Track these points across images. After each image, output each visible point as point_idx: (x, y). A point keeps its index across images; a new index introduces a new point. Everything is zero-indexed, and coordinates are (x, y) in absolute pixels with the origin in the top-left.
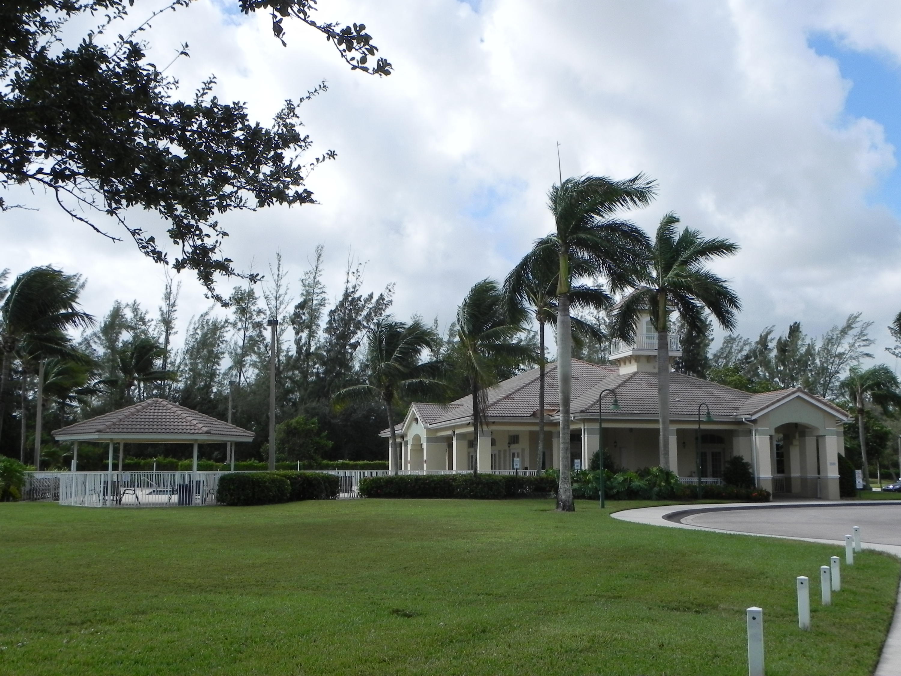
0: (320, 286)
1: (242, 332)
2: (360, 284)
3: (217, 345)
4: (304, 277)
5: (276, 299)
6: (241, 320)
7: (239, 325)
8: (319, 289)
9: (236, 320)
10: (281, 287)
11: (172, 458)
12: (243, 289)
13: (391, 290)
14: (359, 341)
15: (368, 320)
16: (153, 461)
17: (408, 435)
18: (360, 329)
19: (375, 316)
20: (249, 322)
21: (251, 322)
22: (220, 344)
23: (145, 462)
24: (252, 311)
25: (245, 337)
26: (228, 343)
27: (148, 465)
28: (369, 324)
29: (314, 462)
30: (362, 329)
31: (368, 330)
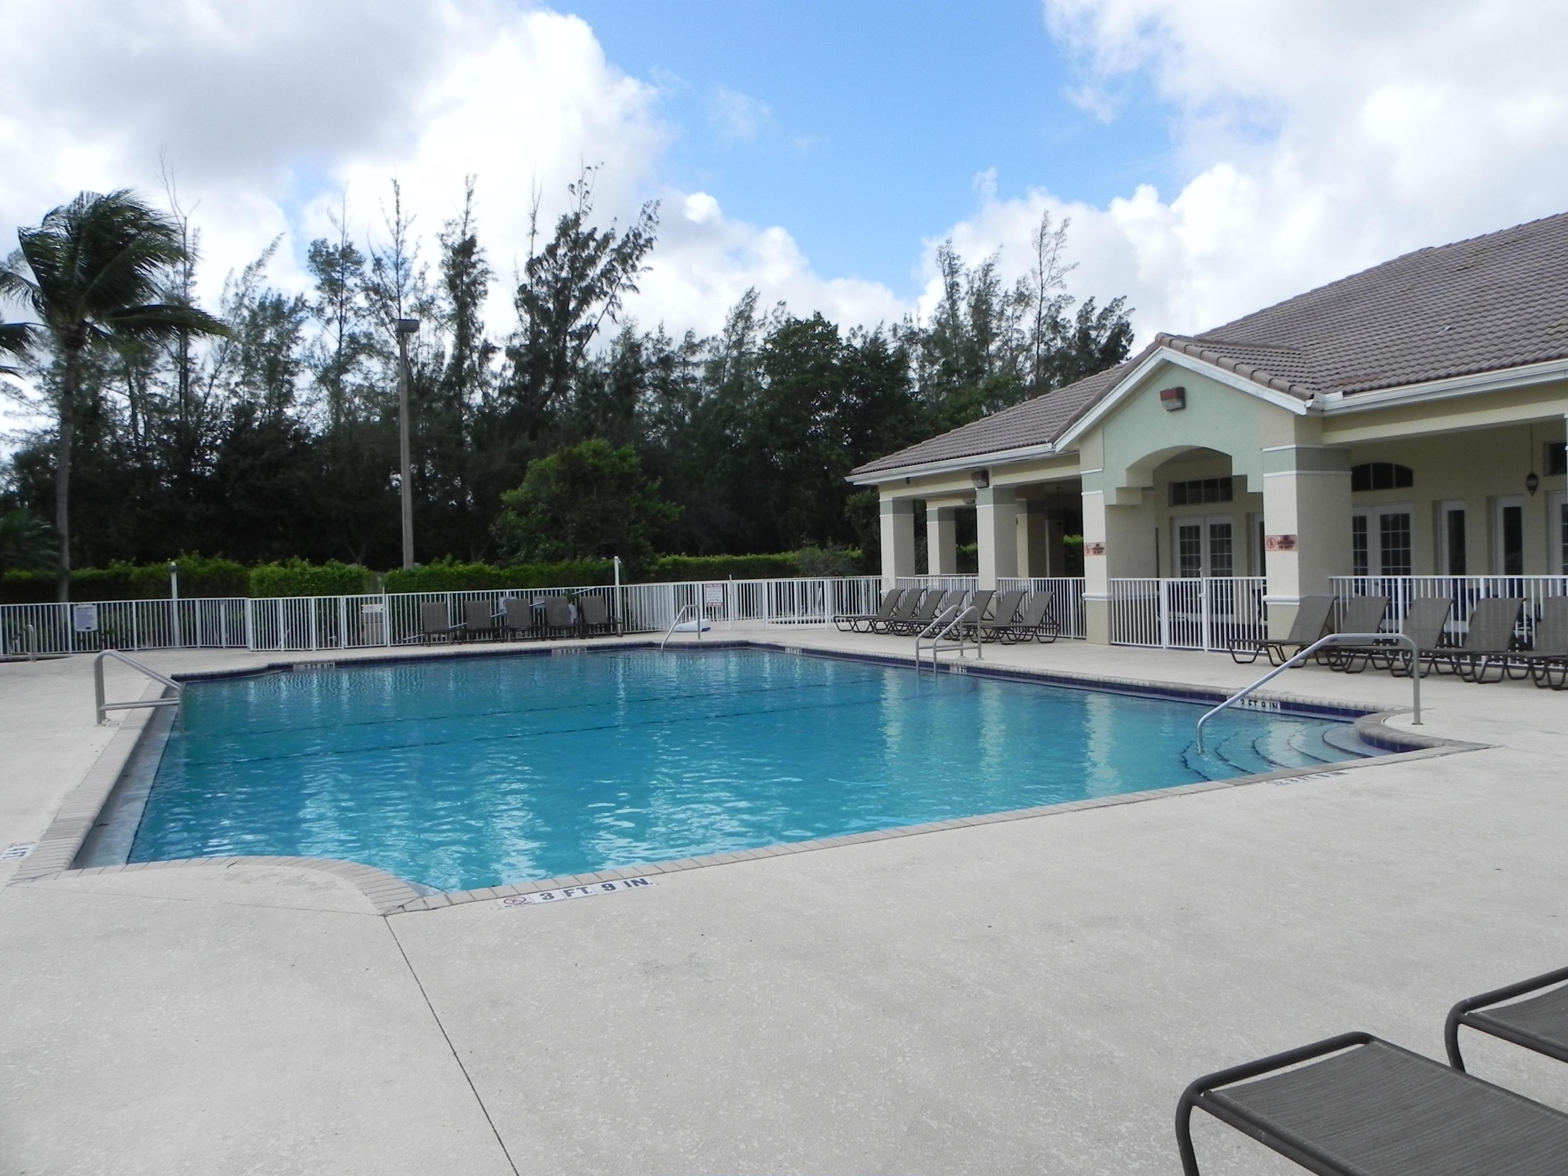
1: (335, 325)
2: (587, 210)
3: (285, 348)
4: (444, 231)
5: (397, 267)
6: (331, 302)
7: (329, 311)
9: (321, 303)
10: (405, 244)
11: (225, 557)
12: (330, 243)
13: (654, 217)
14: (594, 322)
15: (608, 279)
16: (167, 568)
17: (1081, 458)
18: (594, 297)
19: (624, 270)
20: (348, 307)
21: (352, 308)
22: (293, 346)
23: (142, 572)
24: (353, 285)
25: (341, 335)
26: (307, 344)
27: (152, 580)
28: (614, 287)
29: (648, 560)
30: (599, 297)
31: (611, 299)
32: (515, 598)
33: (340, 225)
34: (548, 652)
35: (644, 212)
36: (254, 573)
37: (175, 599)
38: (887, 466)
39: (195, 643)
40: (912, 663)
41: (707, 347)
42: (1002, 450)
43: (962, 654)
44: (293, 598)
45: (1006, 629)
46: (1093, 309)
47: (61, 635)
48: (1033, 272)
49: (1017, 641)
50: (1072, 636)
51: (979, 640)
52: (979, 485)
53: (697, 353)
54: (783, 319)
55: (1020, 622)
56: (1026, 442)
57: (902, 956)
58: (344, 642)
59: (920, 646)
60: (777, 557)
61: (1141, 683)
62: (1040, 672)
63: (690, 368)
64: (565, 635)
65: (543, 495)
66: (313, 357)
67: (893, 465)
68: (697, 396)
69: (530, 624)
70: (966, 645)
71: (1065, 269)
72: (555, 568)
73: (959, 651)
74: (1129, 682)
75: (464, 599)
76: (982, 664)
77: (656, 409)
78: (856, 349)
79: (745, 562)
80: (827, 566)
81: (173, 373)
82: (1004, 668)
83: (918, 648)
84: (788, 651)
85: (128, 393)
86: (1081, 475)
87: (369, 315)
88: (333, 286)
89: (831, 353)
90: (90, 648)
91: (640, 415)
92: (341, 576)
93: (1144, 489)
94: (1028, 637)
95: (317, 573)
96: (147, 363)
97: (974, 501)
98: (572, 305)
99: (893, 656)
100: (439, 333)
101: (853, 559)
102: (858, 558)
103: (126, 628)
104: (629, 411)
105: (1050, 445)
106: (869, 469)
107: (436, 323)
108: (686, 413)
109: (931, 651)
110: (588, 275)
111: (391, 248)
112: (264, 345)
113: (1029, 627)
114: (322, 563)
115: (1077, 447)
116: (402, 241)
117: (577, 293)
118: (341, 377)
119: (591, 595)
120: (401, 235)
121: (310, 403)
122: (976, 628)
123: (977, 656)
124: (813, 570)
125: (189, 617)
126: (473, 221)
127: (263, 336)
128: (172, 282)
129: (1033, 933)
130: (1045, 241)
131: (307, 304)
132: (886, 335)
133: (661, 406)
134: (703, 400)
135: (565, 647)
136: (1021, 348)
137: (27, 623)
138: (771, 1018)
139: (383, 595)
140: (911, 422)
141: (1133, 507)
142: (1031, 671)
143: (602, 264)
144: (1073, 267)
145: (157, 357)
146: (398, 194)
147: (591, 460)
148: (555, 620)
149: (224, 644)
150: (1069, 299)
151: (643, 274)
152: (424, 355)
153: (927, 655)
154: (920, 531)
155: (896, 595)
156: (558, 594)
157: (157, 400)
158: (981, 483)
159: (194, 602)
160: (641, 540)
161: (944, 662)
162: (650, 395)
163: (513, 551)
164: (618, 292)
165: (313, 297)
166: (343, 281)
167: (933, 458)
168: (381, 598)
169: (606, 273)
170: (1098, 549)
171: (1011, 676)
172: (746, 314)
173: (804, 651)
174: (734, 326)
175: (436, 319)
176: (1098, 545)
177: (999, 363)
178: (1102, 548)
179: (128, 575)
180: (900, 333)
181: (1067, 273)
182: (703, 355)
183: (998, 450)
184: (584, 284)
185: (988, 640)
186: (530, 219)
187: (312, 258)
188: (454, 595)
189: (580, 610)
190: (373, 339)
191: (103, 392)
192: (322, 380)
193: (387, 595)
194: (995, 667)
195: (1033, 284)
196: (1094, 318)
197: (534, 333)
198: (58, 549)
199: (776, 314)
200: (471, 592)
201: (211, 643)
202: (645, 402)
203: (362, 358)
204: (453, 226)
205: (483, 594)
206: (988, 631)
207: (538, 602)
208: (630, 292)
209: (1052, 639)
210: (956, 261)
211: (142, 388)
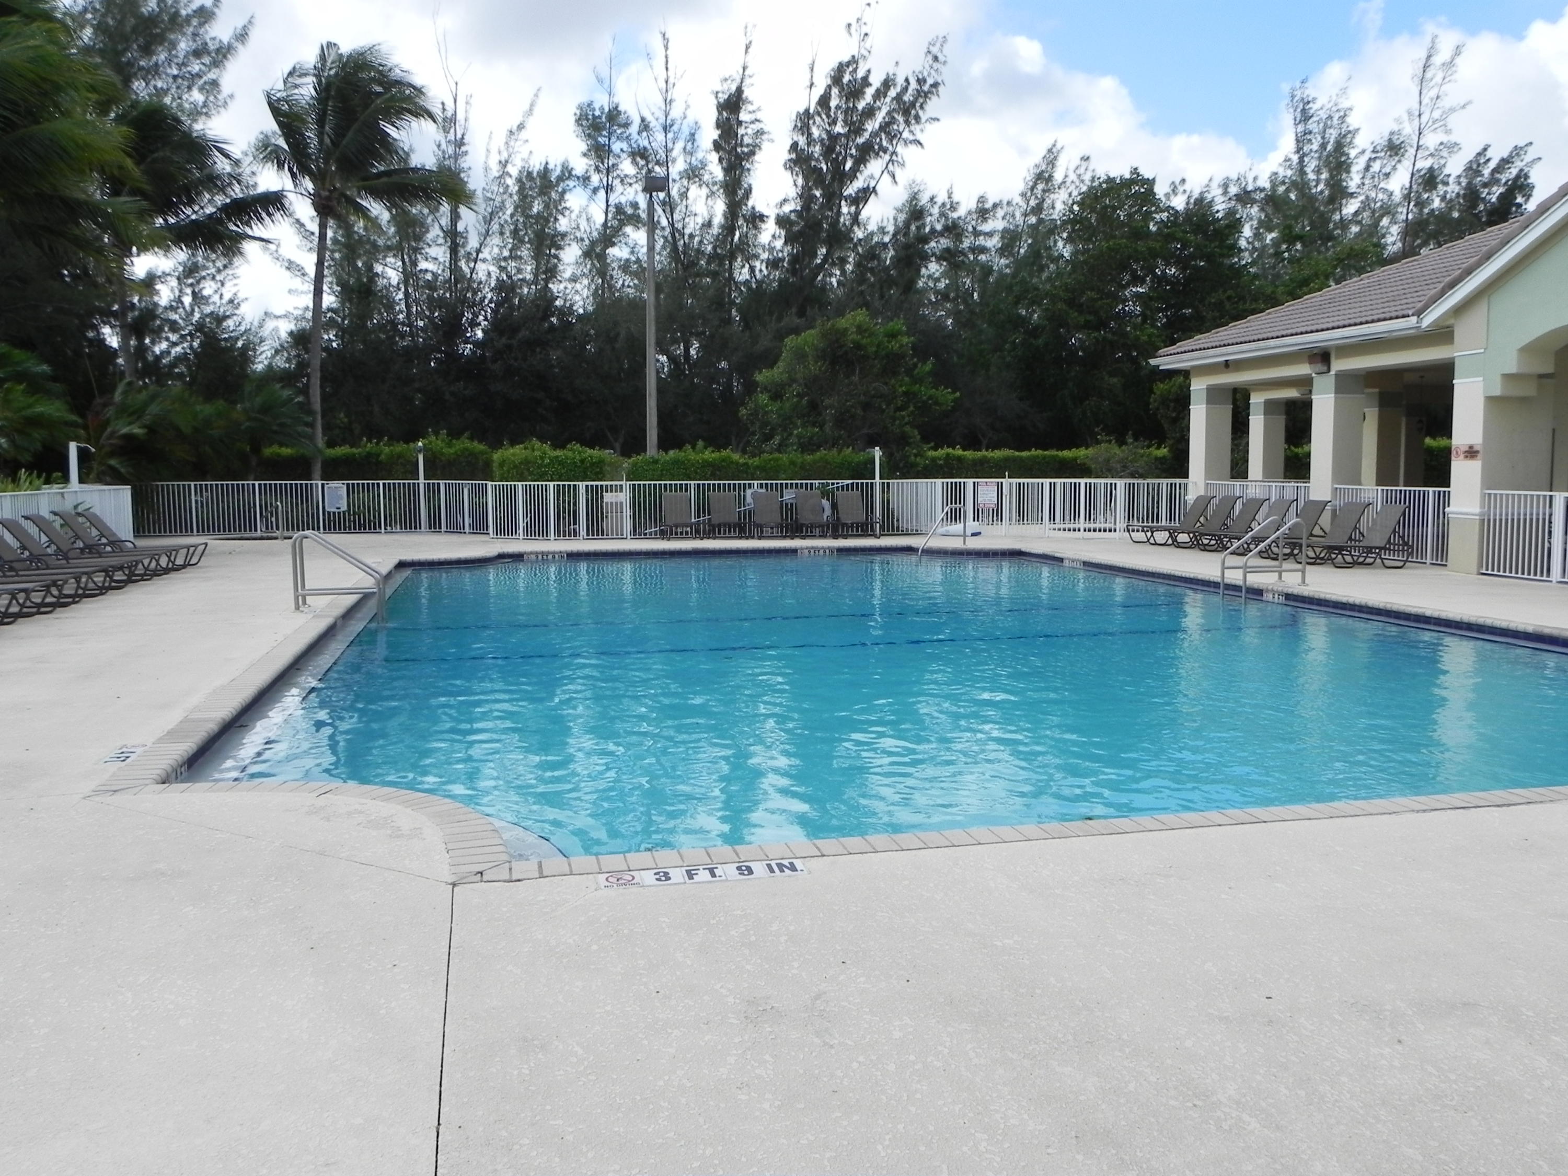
0: (750, 108)
1: (602, 194)
2: (865, 52)
3: (552, 220)
4: (720, 87)
5: (666, 129)
6: (597, 169)
7: (595, 179)
8: (750, 112)
9: (588, 171)
10: (674, 104)
11: (472, 439)
12: (597, 106)
13: (941, 58)
14: (872, 184)
15: (888, 134)
16: (415, 449)
17: (1456, 333)
18: (872, 155)
19: (907, 123)
20: (615, 174)
21: (618, 176)
22: (560, 217)
23: (391, 451)
24: (619, 151)
25: (608, 206)
26: (574, 216)
27: (400, 461)
28: (894, 142)
29: (914, 451)
30: (877, 154)
31: (891, 155)
32: (764, 490)
33: (606, 85)
34: (794, 551)
35: (929, 52)
36: (497, 456)
37: (422, 480)
38: (1202, 346)
39: (440, 528)
40: (1216, 585)
41: (1000, 213)
42: (1350, 325)
43: (1280, 577)
44: (532, 483)
45: (1340, 549)
46: (1489, 160)
47: (313, 515)
48: (1410, 113)
49: (1355, 564)
50: (1428, 561)
51: (1303, 559)
52: (1317, 371)
53: (990, 221)
54: (1087, 177)
55: (1360, 541)
56: (1382, 316)
57: (1125, 1037)
58: (583, 533)
59: (1226, 565)
60: (1066, 454)
61: (1521, 628)
62: (1381, 606)
63: (981, 238)
64: (817, 534)
65: (799, 376)
66: (578, 228)
67: (1210, 345)
68: (987, 270)
69: (780, 521)
70: (1287, 565)
71: (1453, 110)
72: (809, 458)
73: (1277, 574)
74: (1504, 625)
75: (709, 490)
76: (1306, 591)
77: (941, 285)
78: (1177, 211)
79: (1028, 458)
80: (1125, 467)
81: (443, 248)
82: (1334, 598)
83: (1224, 568)
84: (1066, 563)
85: (401, 270)
86: (1454, 358)
87: (637, 182)
88: (599, 152)
89: (1148, 216)
90: (340, 529)
91: (925, 290)
92: (582, 461)
93: (1541, 376)
94: (1369, 560)
95: (557, 457)
96: (419, 238)
97: (1310, 392)
98: (849, 165)
99: (1192, 576)
100: (710, 202)
101: (1157, 459)
102: (1164, 457)
103: (374, 509)
104: (909, 286)
105: (1414, 319)
106: (1179, 350)
107: (708, 190)
108: (973, 290)
109: (1241, 571)
110: (866, 130)
111: (660, 108)
112: (531, 217)
113: (1371, 548)
114: (563, 447)
115: (1451, 321)
116: (671, 101)
117: (853, 151)
118: (607, 252)
119: (848, 490)
120: (669, 93)
121: (574, 279)
122: (1301, 546)
123: (1300, 581)
124: (1109, 470)
125: (434, 500)
126: (750, 77)
127: (531, 207)
128: (444, 152)
129: (1337, 1017)
130: (1429, 75)
131: (574, 173)
132: (1215, 192)
133: (947, 282)
134: (995, 274)
135: (812, 548)
136: (1388, 210)
137: (276, 500)
138: (901, 1127)
139: (623, 483)
140: (1242, 298)
141: (1523, 400)
142: (1370, 604)
143: (880, 117)
144: (1464, 107)
145: (427, 231)
146: (666, 48)
147: (854, 336)
148: (806, 517)
149: (467, 530)
150: (1453, 147)
151: (929, 127)
152: (692, 226)
153: (1235, 577)
154: (1240, 427)
155: (1204, 502)
156: (811, 489)
157: (429, 277)
158: (1321, 367)
159: (439, 484)
160: (907, 429)
161: (1256, 586)
162: (934, 267)
163: (768, 438)
164: (900, 149)
165: (580, 165)
166: (609, 146)
167: (1260, 337)
168: (621, 486)
169: (885, 127)
170: (1471, 453)
171: (1342, 609)
172: (1047, 175)
173: (1086, 564)
174: (1032, 189)
175: (707, 186)
176: (1471, 447)
177: (1355, 229)
178: (1477, 452)
179: (379, 455)
180: (1233, 190)
181: (1455, 114)
182: (996, 224)
183: (1344, 326)
184: (860, 140)
185: (1316, 561)
186: (808, 70)
187: (578, 121)
188: (699, 485)
189: (834, 506)
190: (639, 208)
191: (378, 268)
192: (587, 254)
193: (628, 483)
194: (1322, 596)
195: (1409, 130)
196: (1486, 172)
197: (806, 197)
198: (312, 425)
199: (1078, 172)
200: (717, 482)
201: (455, 528)
202: (930, 277)
203: (628, 229)
204: (729, 82)
205: (729, 484)
206: (1318, 550)
207: (789, 495)
208: (913, 148)
209: (1401, 564)
210: (1311, 105)
211: (414, 263)
